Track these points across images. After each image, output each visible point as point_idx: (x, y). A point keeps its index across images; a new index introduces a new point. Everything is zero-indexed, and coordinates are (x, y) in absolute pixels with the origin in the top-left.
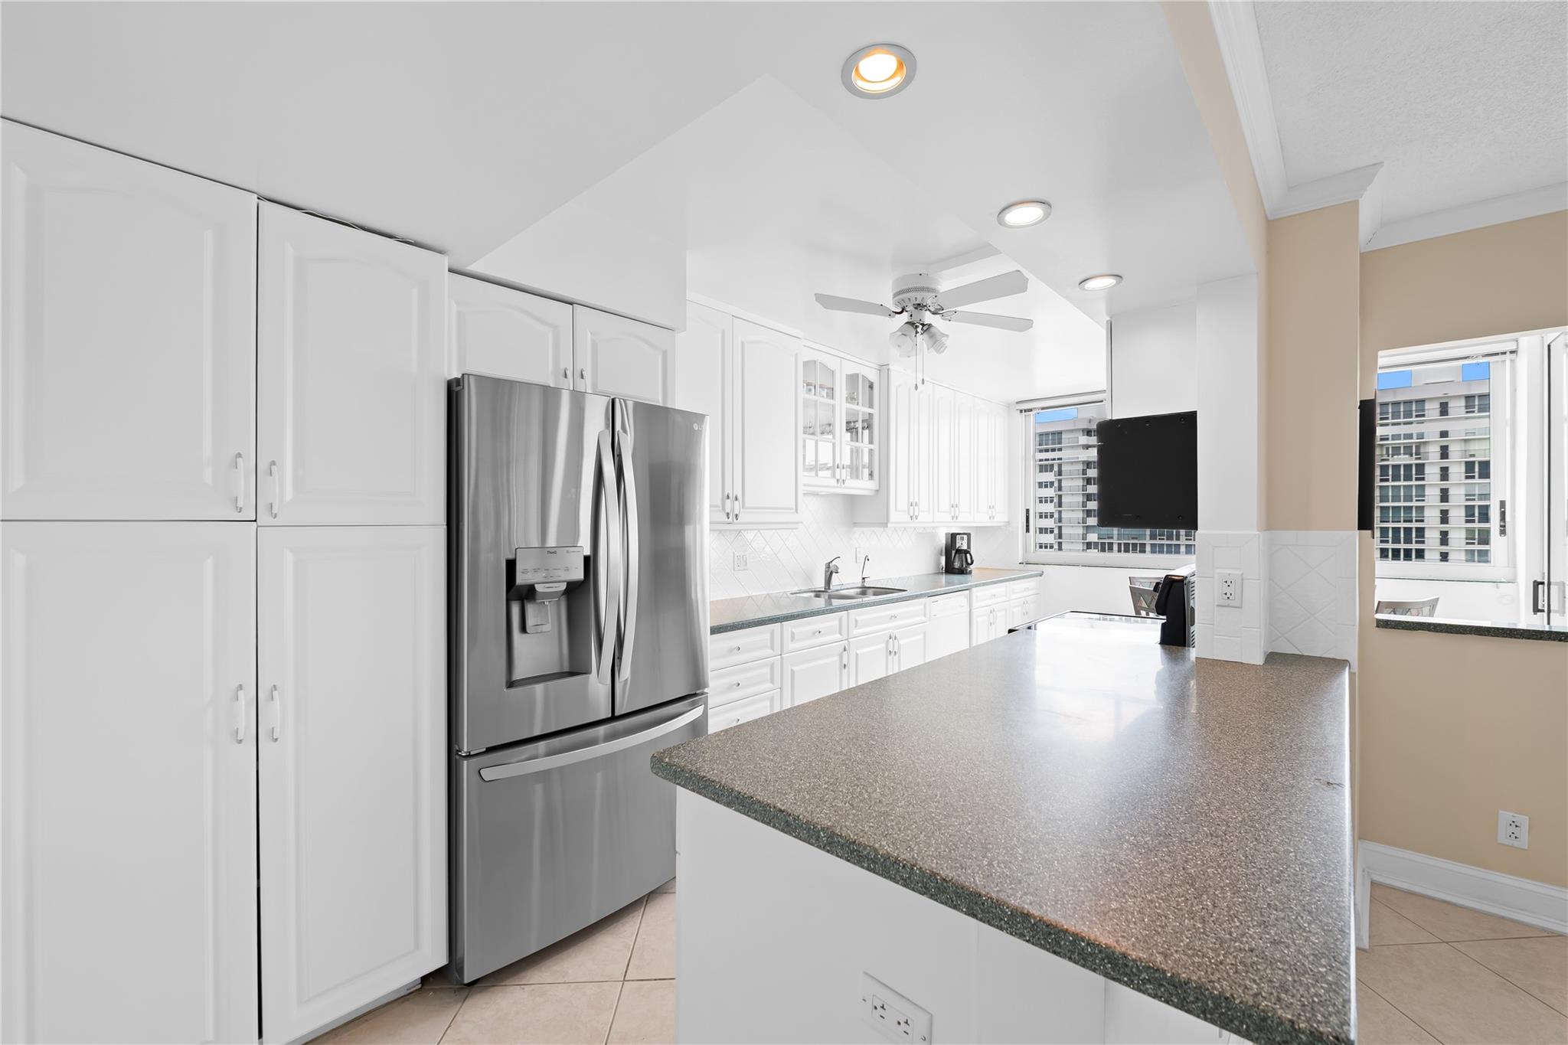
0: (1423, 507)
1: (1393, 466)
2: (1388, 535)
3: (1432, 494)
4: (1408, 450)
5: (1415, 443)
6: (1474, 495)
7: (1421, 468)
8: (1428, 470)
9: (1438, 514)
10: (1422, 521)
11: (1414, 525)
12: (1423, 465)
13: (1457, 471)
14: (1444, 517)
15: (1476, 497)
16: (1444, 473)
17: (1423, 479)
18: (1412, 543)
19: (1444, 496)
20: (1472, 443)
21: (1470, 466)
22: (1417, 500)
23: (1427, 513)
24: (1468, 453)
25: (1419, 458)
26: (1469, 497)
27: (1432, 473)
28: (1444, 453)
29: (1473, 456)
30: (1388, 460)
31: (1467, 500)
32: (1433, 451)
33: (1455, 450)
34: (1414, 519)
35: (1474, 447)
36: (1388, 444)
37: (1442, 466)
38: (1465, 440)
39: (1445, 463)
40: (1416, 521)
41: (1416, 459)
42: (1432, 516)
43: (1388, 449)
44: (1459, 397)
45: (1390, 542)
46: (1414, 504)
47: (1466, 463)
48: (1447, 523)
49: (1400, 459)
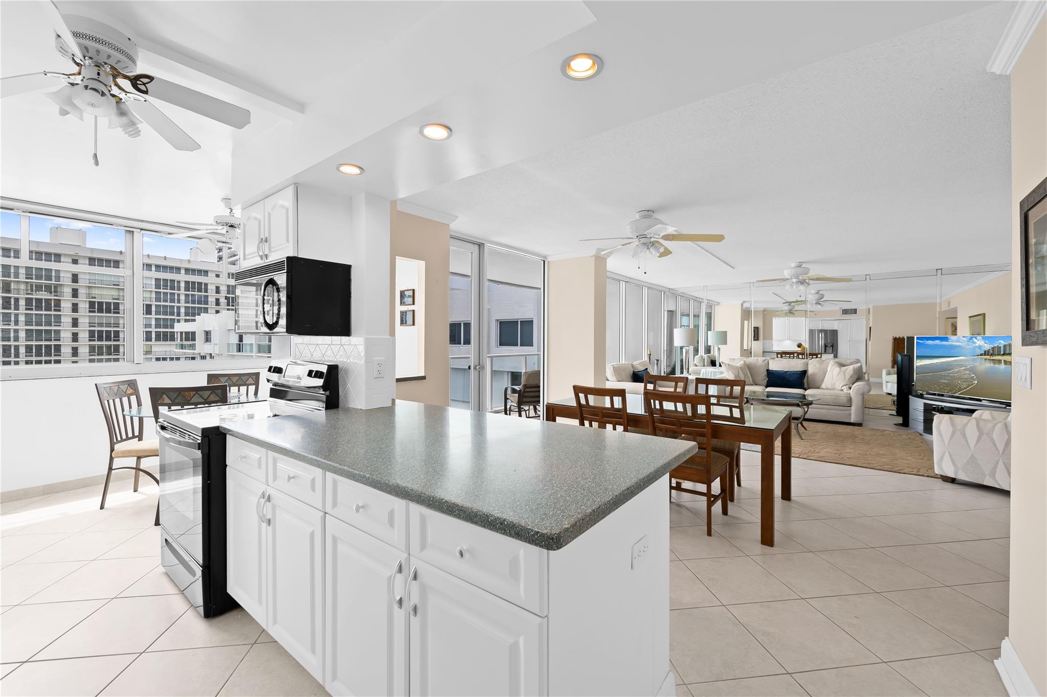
0: (59, 330)
1: (36, 299)
2: (32, 351)
3: (66, 320)
4: (48, 289)
5: (54, 284)
6: (95, 323)
7: (58, 303)
8: (63, 304)
9: (71, 336)
10: (59, 340)
11: (53, 343)
12: (59, 300)
13: (84, 306)
14: (75, 337)
15: (96, 325)
16: (75, 308)
17: (60, 311)
18: (51, 356)
19: (75, 323)
20: (94, 289)
21: (92, 304)
22: (55, 325)
23: (62, 335)
24: (91, 296)
25: (57, 296)
26: (91, 324)
27: (66, 306)
28: (75, 293)
29: (95, 298)
30: (32, 294)
31: (90, 326)
32: (67, 291)
33: (82, 292)
34: (53, 339)
35: (95, 292)
36: (33, 282)
37: (73, 302)
38: (89, 287)
39: (75, 300)
40: (54, 340)
41: (55, 296)
42: (66, 336)
43: (32, 286)
44: (85, 257)
45: (34, 356)
46: (53, 328)
47: (90, 302)
48: (77, 341)
49: (42, 295)
